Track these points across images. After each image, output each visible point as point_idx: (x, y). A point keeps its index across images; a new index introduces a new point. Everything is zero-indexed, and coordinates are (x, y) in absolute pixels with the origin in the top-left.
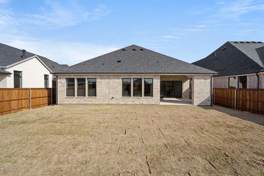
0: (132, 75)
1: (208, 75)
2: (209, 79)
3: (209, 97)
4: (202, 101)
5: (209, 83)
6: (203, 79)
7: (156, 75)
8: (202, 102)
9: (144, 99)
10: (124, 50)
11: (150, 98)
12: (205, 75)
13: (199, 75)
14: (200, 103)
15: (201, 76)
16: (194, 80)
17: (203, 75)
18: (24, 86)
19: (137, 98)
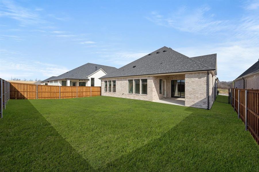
0: (133, 77)
1: (202, 73)
2: (204, 77)
3: (205, 99)
4: (195, 102)
5: (205, 82)
6: (196, 78)
7: (149, 76)
8: (196, 104)
9: (141, 96)
10: (149, 55)
11: (145, 95)
12: (199, 73)
13: (190, 73)
14: (193, 105)
15: (194, 74)
16: (185, 79)
17: (196, 73)
18: (95, 86)
19: (136, 95)
